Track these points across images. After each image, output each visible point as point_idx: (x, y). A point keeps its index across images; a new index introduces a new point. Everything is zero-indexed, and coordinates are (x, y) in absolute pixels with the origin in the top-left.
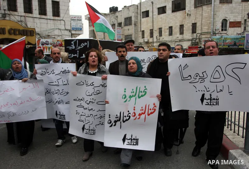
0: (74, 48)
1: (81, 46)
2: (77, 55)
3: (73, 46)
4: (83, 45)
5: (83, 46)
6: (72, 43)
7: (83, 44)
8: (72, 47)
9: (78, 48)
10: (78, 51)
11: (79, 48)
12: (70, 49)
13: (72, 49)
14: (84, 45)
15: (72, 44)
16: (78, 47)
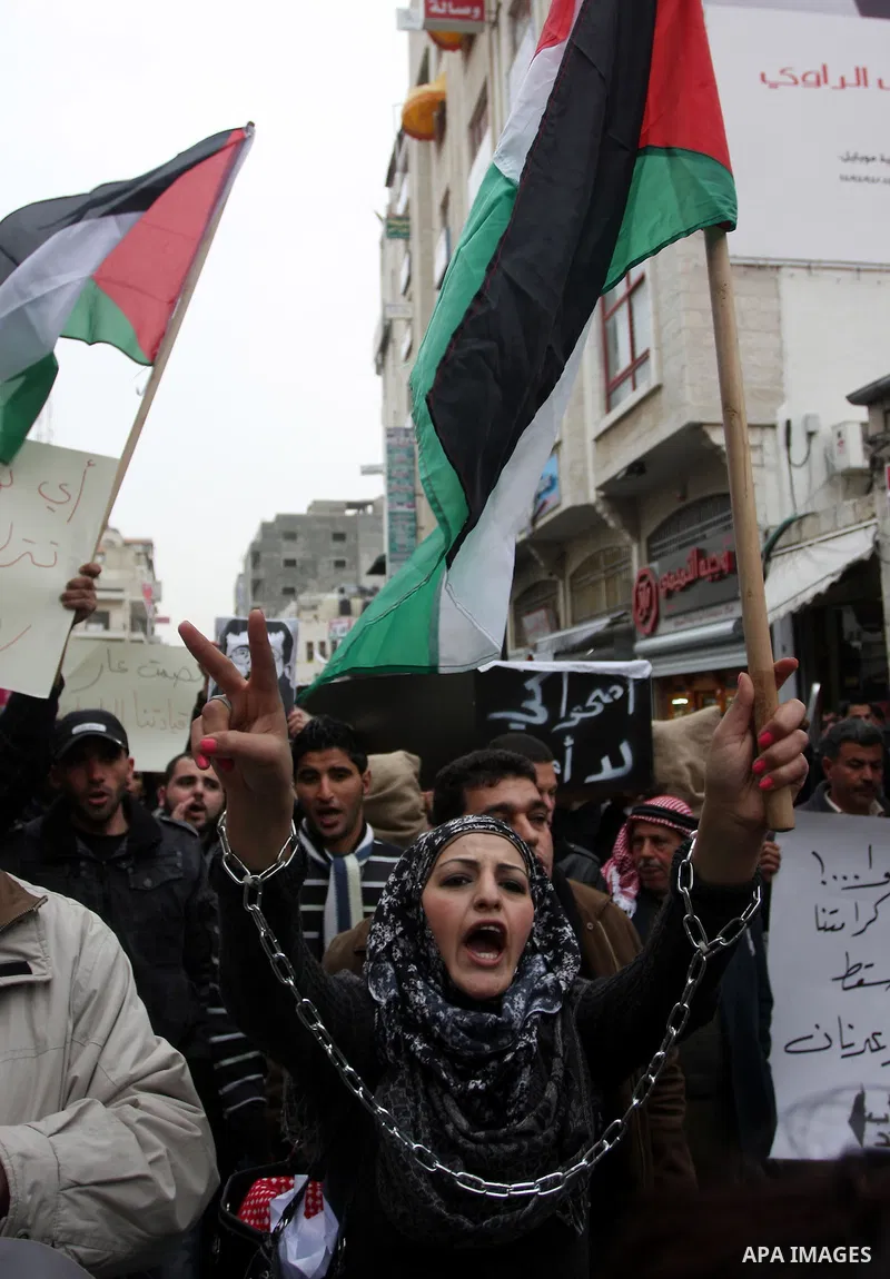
0: (541, 717)
1: (590, 703)
2: (563, 767)
3: (535, 704)
4: (598, 699)
5: (599, 709)
6: (532, 685)
7: (598, 692)
8: (531, 713)
9: (568, 718)
10: (569, 742)
11: (578, 717)
12: (513, 726)
13: (529, 725)
14: (606, 699)
15: (530, 695)
16: (569, 710)
